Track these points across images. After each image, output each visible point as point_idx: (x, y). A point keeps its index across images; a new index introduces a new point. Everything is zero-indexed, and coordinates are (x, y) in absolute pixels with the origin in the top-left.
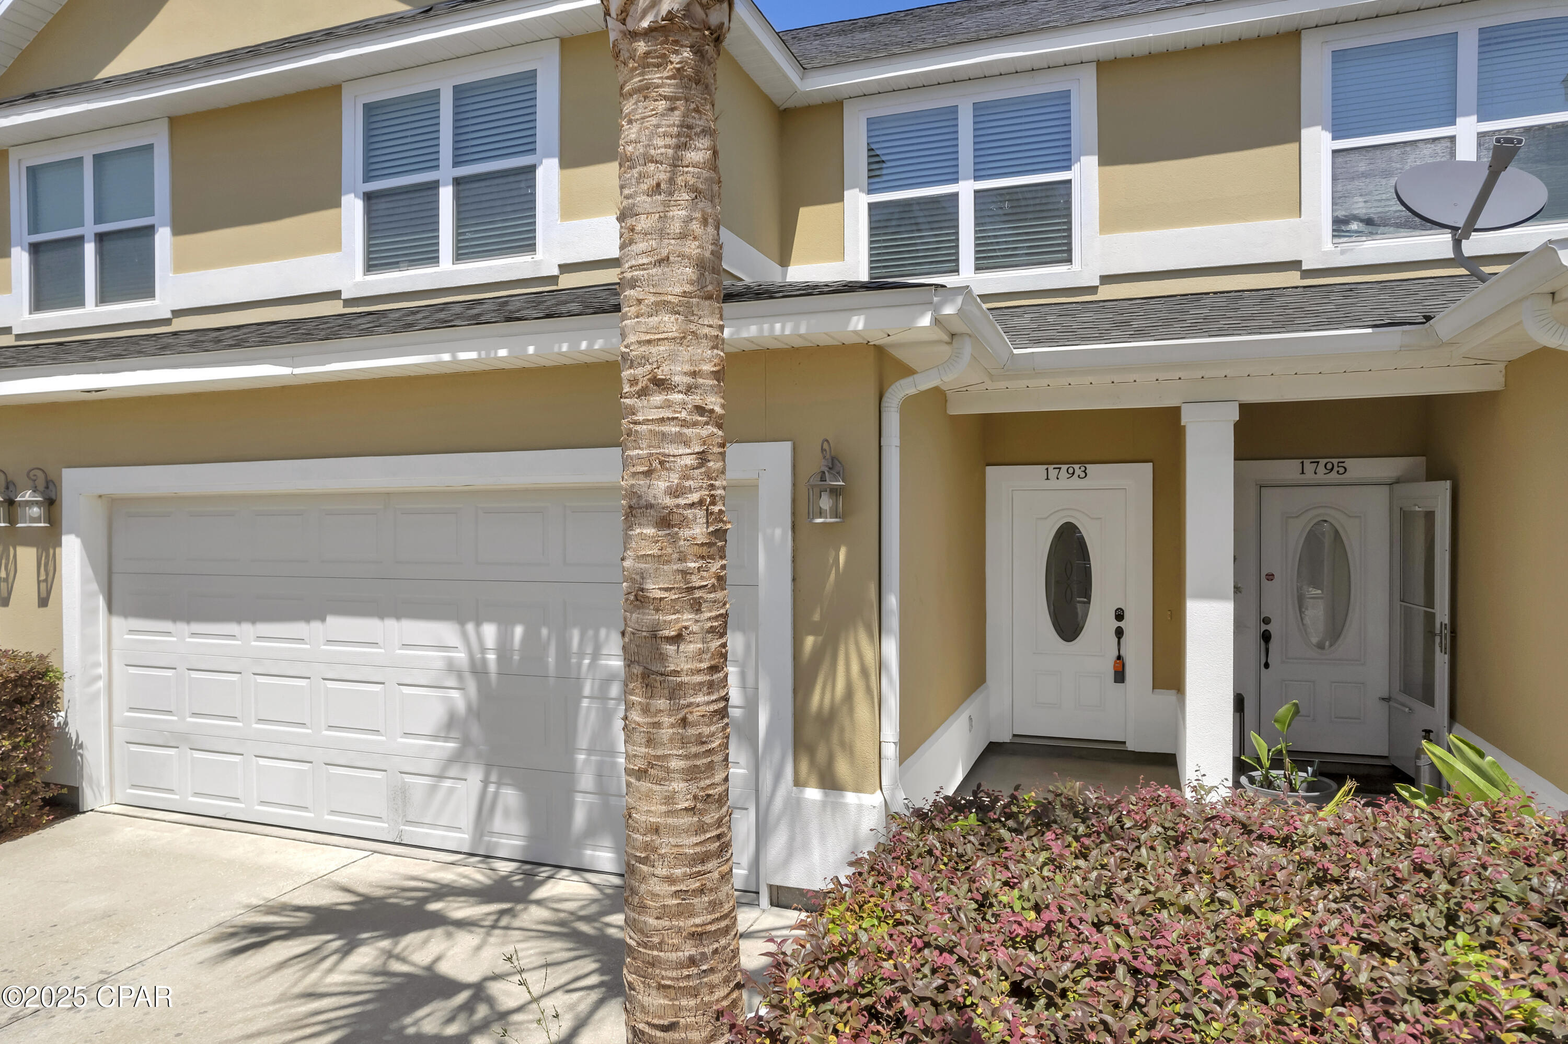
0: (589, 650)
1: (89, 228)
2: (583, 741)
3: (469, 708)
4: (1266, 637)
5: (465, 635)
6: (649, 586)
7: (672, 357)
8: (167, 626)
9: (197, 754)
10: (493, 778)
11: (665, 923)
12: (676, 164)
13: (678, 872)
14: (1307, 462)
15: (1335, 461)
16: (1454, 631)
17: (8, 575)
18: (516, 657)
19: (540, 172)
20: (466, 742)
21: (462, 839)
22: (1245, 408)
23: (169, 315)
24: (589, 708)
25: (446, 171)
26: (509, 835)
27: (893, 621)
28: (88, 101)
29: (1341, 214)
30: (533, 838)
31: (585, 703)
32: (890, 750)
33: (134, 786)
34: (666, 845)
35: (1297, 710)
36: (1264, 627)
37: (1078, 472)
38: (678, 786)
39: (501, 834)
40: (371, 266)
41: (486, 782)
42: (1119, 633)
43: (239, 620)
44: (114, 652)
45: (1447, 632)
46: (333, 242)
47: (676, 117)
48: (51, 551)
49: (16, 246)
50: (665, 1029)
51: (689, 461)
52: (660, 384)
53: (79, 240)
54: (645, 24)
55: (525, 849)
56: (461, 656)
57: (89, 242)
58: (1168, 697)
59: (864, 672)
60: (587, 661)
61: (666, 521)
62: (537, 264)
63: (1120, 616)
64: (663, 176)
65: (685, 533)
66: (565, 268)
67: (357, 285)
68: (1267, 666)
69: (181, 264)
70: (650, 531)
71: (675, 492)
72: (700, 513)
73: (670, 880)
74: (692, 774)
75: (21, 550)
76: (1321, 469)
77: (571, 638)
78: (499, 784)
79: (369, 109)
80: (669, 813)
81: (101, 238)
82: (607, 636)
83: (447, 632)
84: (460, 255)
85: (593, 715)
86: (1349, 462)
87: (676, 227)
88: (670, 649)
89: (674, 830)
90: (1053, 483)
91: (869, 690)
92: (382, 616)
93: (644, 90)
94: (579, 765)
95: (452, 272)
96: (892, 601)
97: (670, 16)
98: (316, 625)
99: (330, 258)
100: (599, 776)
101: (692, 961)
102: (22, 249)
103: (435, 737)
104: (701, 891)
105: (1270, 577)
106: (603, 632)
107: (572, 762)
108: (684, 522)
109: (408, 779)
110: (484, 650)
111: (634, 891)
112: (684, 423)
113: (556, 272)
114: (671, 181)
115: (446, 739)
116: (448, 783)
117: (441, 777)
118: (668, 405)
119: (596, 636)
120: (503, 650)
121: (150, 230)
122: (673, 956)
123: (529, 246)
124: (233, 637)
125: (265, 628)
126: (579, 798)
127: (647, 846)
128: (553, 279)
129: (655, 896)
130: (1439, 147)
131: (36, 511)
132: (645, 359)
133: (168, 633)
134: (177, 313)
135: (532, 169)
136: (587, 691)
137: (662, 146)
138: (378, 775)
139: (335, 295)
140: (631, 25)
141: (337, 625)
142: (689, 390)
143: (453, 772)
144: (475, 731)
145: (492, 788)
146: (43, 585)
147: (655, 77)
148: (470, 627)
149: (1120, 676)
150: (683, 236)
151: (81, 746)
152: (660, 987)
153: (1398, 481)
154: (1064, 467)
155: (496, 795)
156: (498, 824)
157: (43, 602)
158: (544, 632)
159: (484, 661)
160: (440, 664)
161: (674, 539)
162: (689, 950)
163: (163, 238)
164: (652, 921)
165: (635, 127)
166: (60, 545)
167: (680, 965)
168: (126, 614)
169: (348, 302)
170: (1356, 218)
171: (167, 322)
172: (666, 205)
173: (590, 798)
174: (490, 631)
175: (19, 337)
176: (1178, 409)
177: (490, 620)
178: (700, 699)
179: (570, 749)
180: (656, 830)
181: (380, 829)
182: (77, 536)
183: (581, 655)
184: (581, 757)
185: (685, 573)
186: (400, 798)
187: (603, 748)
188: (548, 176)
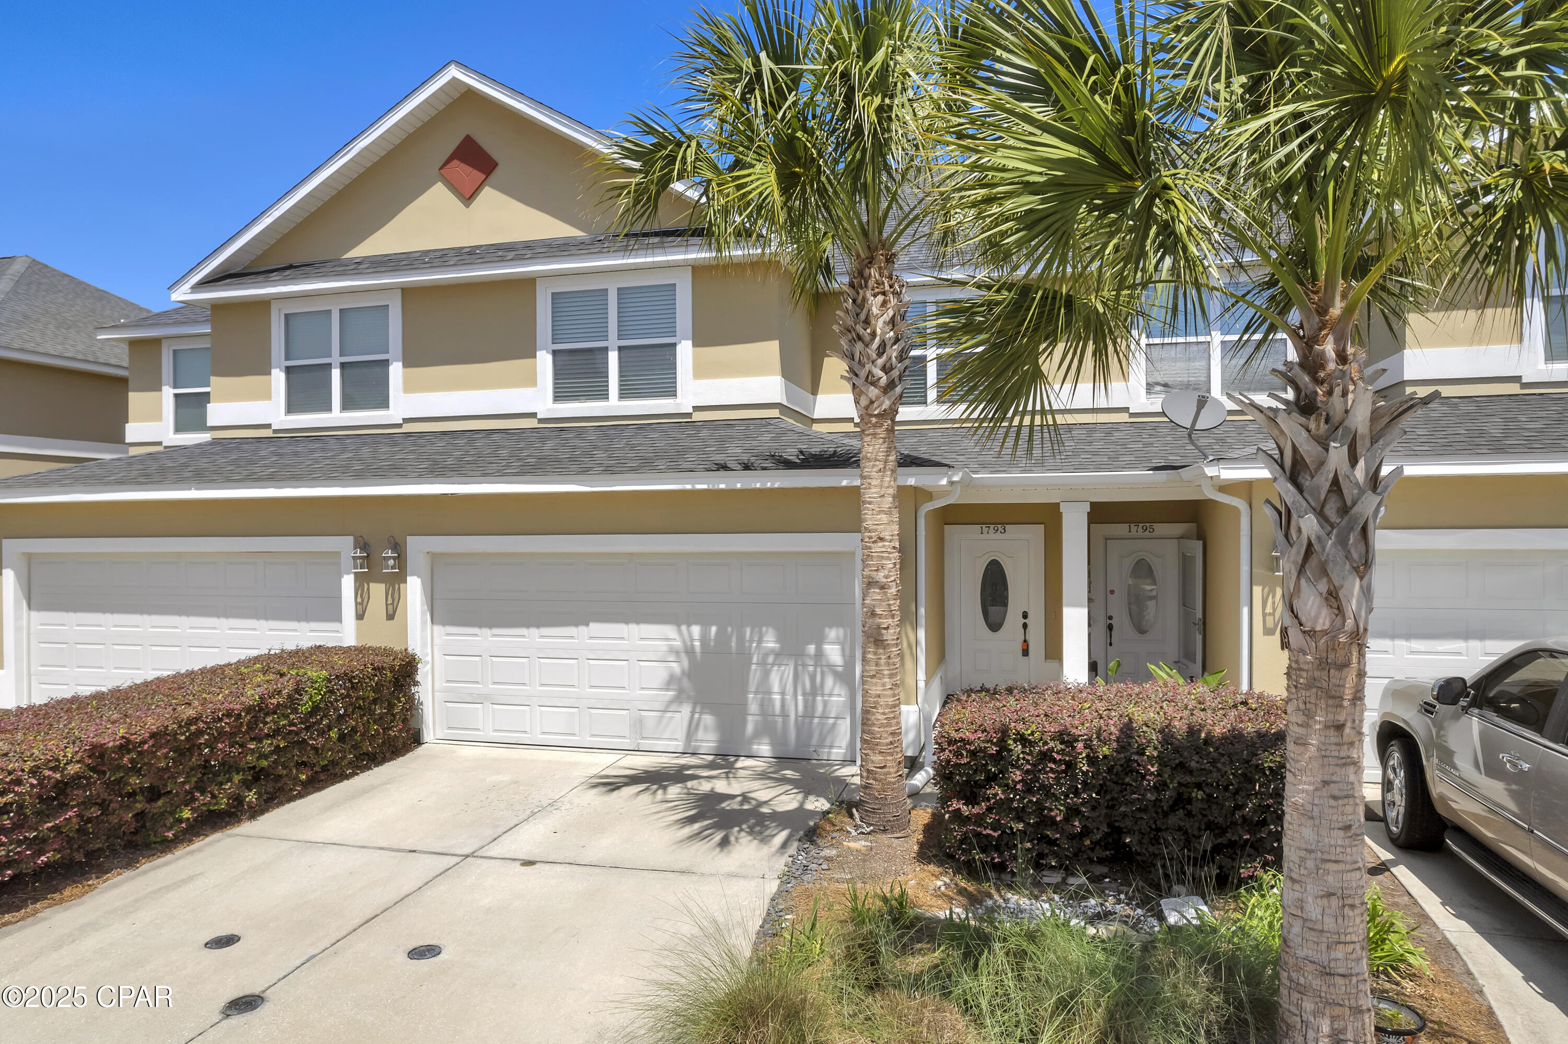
0: (756, 639)
1: (336, 359)
2: (752, 687)
3: (683, 672)
4: (1110, 627)
5: (680, 632)
6: (877, 610)
7: (885, 530)
8: (475, 630)
9: (496, 707)
10: (698, 710)
11: (882, 729)
12: (886, 462)
13: (887, 711)
14: (1132, 525)
15: (1148, 525)
16: (1204, 623)
17: (363, 600)
18: (712, 644)
19: (679, 348)
20: (681, 691)
21: (679, 745)
22: (1093, 504)
23: (401, 422)
24: (756, 670)
25: (613, 341)
26: (707, 741)
27: (922, 621)
28: (351, 280)
29: (1151, 380)
30: (721, 741)
31: (754, 667)
32: (922, 684)
33: (449, 728)
34: (882, 701)
35: (1119, 665)
36: (1109, 622)
37: (1000, 529)
38: (887, 680)
39: (702, 741)
40: (558, 398)
41: (693, 713)
42: (1025, 626)
43: (528, 626)
44: (435, 647)
45: (1201, 623)
46: (531, 380)
47: (886, 445)
48: (397, 586)
49: (276, 368)
50: (881, 768)
51: (891, 566)
52: (881, 539)
53: (329, 366)
54: (876, 412)
55: (717, 748)
56: (678, 643)
57: (336, 368)
58: (1053, 664)
59: (910, 646)
60: (754, 645)
61: (883, 587)
62: (678, 405)
63: (1025, 615)
64: (882, 466)
65: (890, 591)
66: (697, 408)
67: (548, 410)
68: (1111, 644)
69: (409, 387)
70: (877, 591)
71: (886, 577)
72: (894, 584)
73: (884, 714)
74: (891, 676)
75: (373, 586)
76: (1140, 529)
77: (745, 634)
78: (701, 713)
79: (556, 297)
80: (884, 690)
81: (343, 366)
82: (767, 631)
83: (669, 631)
84: (623, 395)
85: (758, 673)
86: (1155, 526)
87: (886, 484)
88: (884, 632)
89: (885, 696)
90: (985, 536)
91: (912, 653)
92: (627, 622)
93: (874, 435)
94: (750, 701)
95: (619, 406)
96: (922, 611)
97: (885, 410)
98: (582, 629)
99: (529, 391)
100: (762, 705)
101: (891, 743)
102: (281, 370)
103: (661, 689)
104: (894, 718)
105: (1112, 592)
106: (764, 629)
107: (746, 699)
108: (889, 588)
109: (643, 713)
110: (692, 640)
111: (868, 719)
112: (890, 553)
113: (691, 411)
114: (885, 468)
115: (667, 690)
116: (669, 714)
117: (665, 711)
118: (884, 546)
119: (761, 630)
120: (704, 640)
121: (385, 363)
122: (885, 741)
123: (673, 394)
124: (524, 636)
125: (545, 631)
126: (750, 718)
127: (875, 702)
128: (689, 415)
129: (878, 720)
130: (1202, 347)
131: (391, 562)
132: (876, 530)
133: (476, 635)
134: (406, 420)
135: (674, 345)
136: (755, 660)
137: (881, 456)
138: (624, 712)
139: (533, 415)
140: (870, 412)
141: (596, 628)
142: (890, 541)
143: (672, 708)
144: (686, 683)
145: (697, 716)
146: (390, 607)
147: (879, 431)
148: (684, 628)
149: (1026, 652)
150: (888, 487)
151: (422, 704)
152: (881, 752)
153: (1181, 538)
154: (992, 526)
155: (699, 719)
156: (701, 735)
157: (390, 617)
158: (729, 629)
159: (693, 646)
160: (665, 649)
161: (885, 593)
162: (890, 739)
163: (396, 371)
164: (877, 729)
165: (871, 448)
166: (406, 582)
167: (887, 745)
168: (444, 623)
169: (541, 421)
170: (1158, 384)
171: (399, 426)
172: (883, 476)
173: (756, 718)
174: (696, 630)
175: (275, 431)
176: (1058, 504)
177: (696, 623)
178: (894, 649)
179: (745, 692)
180: (879, 696)
181: (626, 743)
182: (419, 577)
183: (751, 641)
184: (751, 696)
185: (889, 605)
186: (639, 725)
187: (764, 690)
188: (685, 351)
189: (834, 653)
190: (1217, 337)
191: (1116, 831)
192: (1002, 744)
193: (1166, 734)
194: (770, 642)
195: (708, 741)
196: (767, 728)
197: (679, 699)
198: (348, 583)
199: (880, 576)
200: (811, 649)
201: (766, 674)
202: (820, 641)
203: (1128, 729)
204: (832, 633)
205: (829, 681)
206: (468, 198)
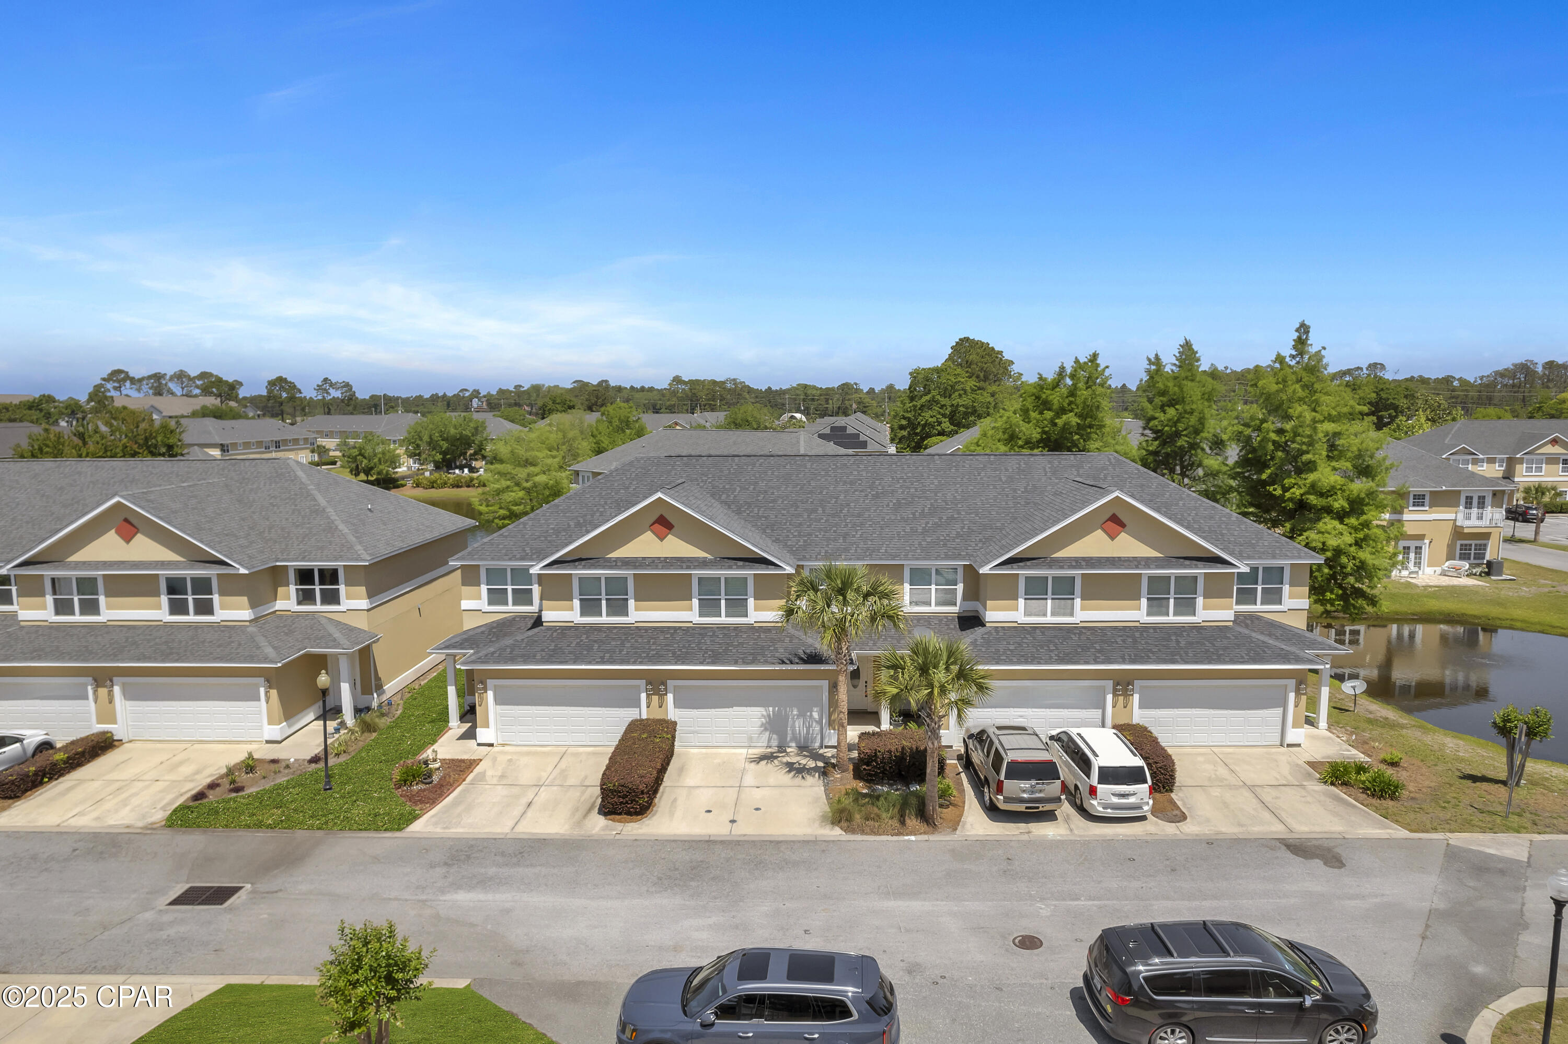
0: (790, 711)
1: (603, 597)
2: (789, 725)
3: (766, 722)
8: (691, 710)
9: (699, 735)
10: (771, 733)
17: (649, 702)
18: (776, 713)
19: (748, 600)
21: (766, 747)
23: (634, 622)
25: (723, 596)
30: (779, 743)
31: (790, 720)
33: (681, 742)
40: (700, 616)
43: (711, 709)
44: (682, 717)
46: (690, 609)
48: (663, 697)
49: (575, 598)
53: (599, 600)
56: (765, 713)
57: (604, 600)
60: (790, 713)
62: (750, 620)
63: (866, 682)
66: (757, 622)
67: (696, 620)
69: (637, 609)
75: (654, 697)
77: (787, 710)
78: (773, 735)
79: (700, 579)
81: (607, 600)
83: (762, 709)
84: (727, 616)
85: (791, 722)
94: (789, 730)
95: (725, 620)
99: (688, 613)
100: (793, 731)
102: (578, 600)
103: (759, 728)
106: (793, 708)
107: (787, 729)
109: (753, 735)
110: (769, 712)
113: (755, 623)
115: (761, 728)
116: (762, 735)
117: (760, 734)
120: (773, 711)
121: (627, 599)
123: (747, 616)
126: (789, 735)
128: (753, 624)
131: (661, 689)
134: (641, 622)
135: (746, 599)
136: (790, 718)
138: (746, 735)
139: (690, 622)
143: (763, 733)
144: (767, 725)
145: (771, 735)
146: (660, 704)
148: (766, 708)
156: (773, 742)
157: (660, 707)
158: (782, 709)
160: (760, 714)
163: (631, 602)
166: (667, 695)
168: (682, 708)
169: (693, 624)
171: (634, 624)
173: (791, 735)
174: (771, 709)
175: (576, 624)
177: (771, 707)
179: (787, 727)
181: (746, 744)
182: (672, 694)
186: (750, 739)
187: (793, 727)
188: (751, 602)
189: (816, 715)
190: (933, 587)
191: (900, 771)
192: (875, 753)
193: (911, 749)
194: (795, 712)
195: (775, 743)
196: (794, 739)
197: (766, 729)
198: (643, 696)
199: (843, 710)
200: (809, 714)
201: (794, 722)
202: (811, 711)
203: (903, 748)
204: (815, 709)
205: (814, 724)
206: (662, 539)
